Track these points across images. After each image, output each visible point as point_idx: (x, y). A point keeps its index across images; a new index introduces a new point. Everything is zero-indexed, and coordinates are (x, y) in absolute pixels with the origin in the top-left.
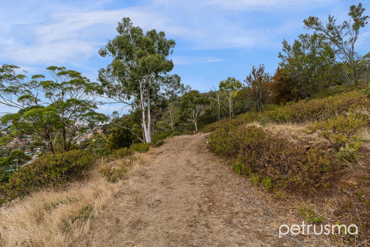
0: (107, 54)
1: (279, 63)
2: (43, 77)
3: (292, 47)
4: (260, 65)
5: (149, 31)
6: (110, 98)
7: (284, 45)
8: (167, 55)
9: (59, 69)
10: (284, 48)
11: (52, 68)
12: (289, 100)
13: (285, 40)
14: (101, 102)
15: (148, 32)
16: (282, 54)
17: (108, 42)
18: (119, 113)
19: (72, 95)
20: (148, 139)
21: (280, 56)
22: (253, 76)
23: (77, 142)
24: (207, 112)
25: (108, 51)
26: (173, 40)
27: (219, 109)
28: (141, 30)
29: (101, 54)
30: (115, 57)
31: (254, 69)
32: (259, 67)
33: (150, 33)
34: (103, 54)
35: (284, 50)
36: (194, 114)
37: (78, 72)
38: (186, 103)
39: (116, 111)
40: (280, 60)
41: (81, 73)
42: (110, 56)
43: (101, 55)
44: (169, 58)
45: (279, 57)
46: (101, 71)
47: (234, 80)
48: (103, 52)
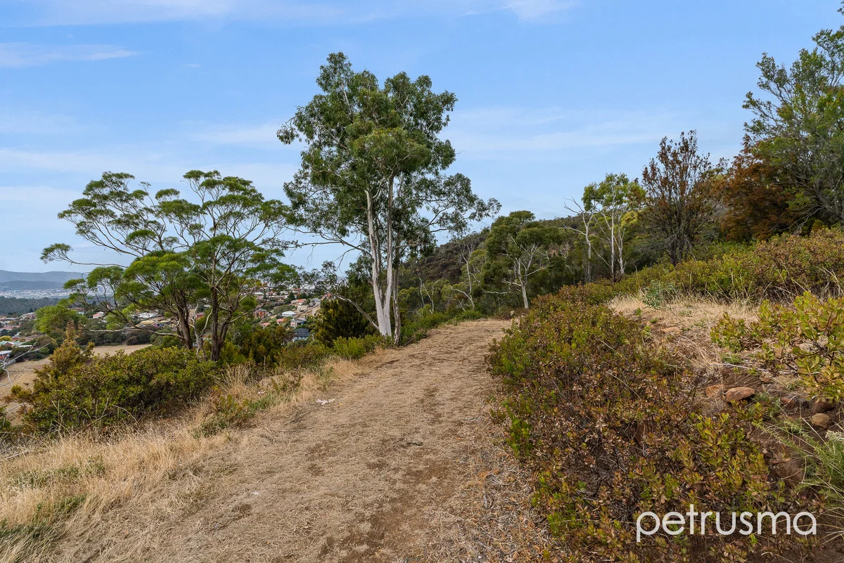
0: (295, 138)
1: (746, 125)
2: (176, 193)
3: (789, 73)
4: (683, 133)
5: (392, 78)
6: (315, 234)
7: (763, 70)
8: (438, 129)
9: (206, 175)
10: (765, 80)
11: (194, 175)
12: (783, 228)
13: (767, 57)
14: (296, 243)
15: (388, 80)
16: (755, 97)
17: (297, 111)
18: (336, 265)
19: (228, 230)
20: (384, 327)
21: (752, 103)
22: (661, 166)
23: (292, 323)
24: (553, 263)
25: (297, 131)
26: (450, 92)
27: (590, 257)
28: (373, 77)
29: (281, 138)
30: (311, 143)
31: (666, 147)
32: (681, 140)
33: (392, 81)
34: (287, 137)
35: (763, 86)
36: (522, 267)
37: (246, 179)
38: (500, 243)
39: (329, 261)
40: (751, 116)
41: (251, 182)
42: (300, 140)
43: (282, 140)
44: (441, 136)
45: (746, 107)
46: (299, 175)
47: (625, 181)
48: (286, 132)
